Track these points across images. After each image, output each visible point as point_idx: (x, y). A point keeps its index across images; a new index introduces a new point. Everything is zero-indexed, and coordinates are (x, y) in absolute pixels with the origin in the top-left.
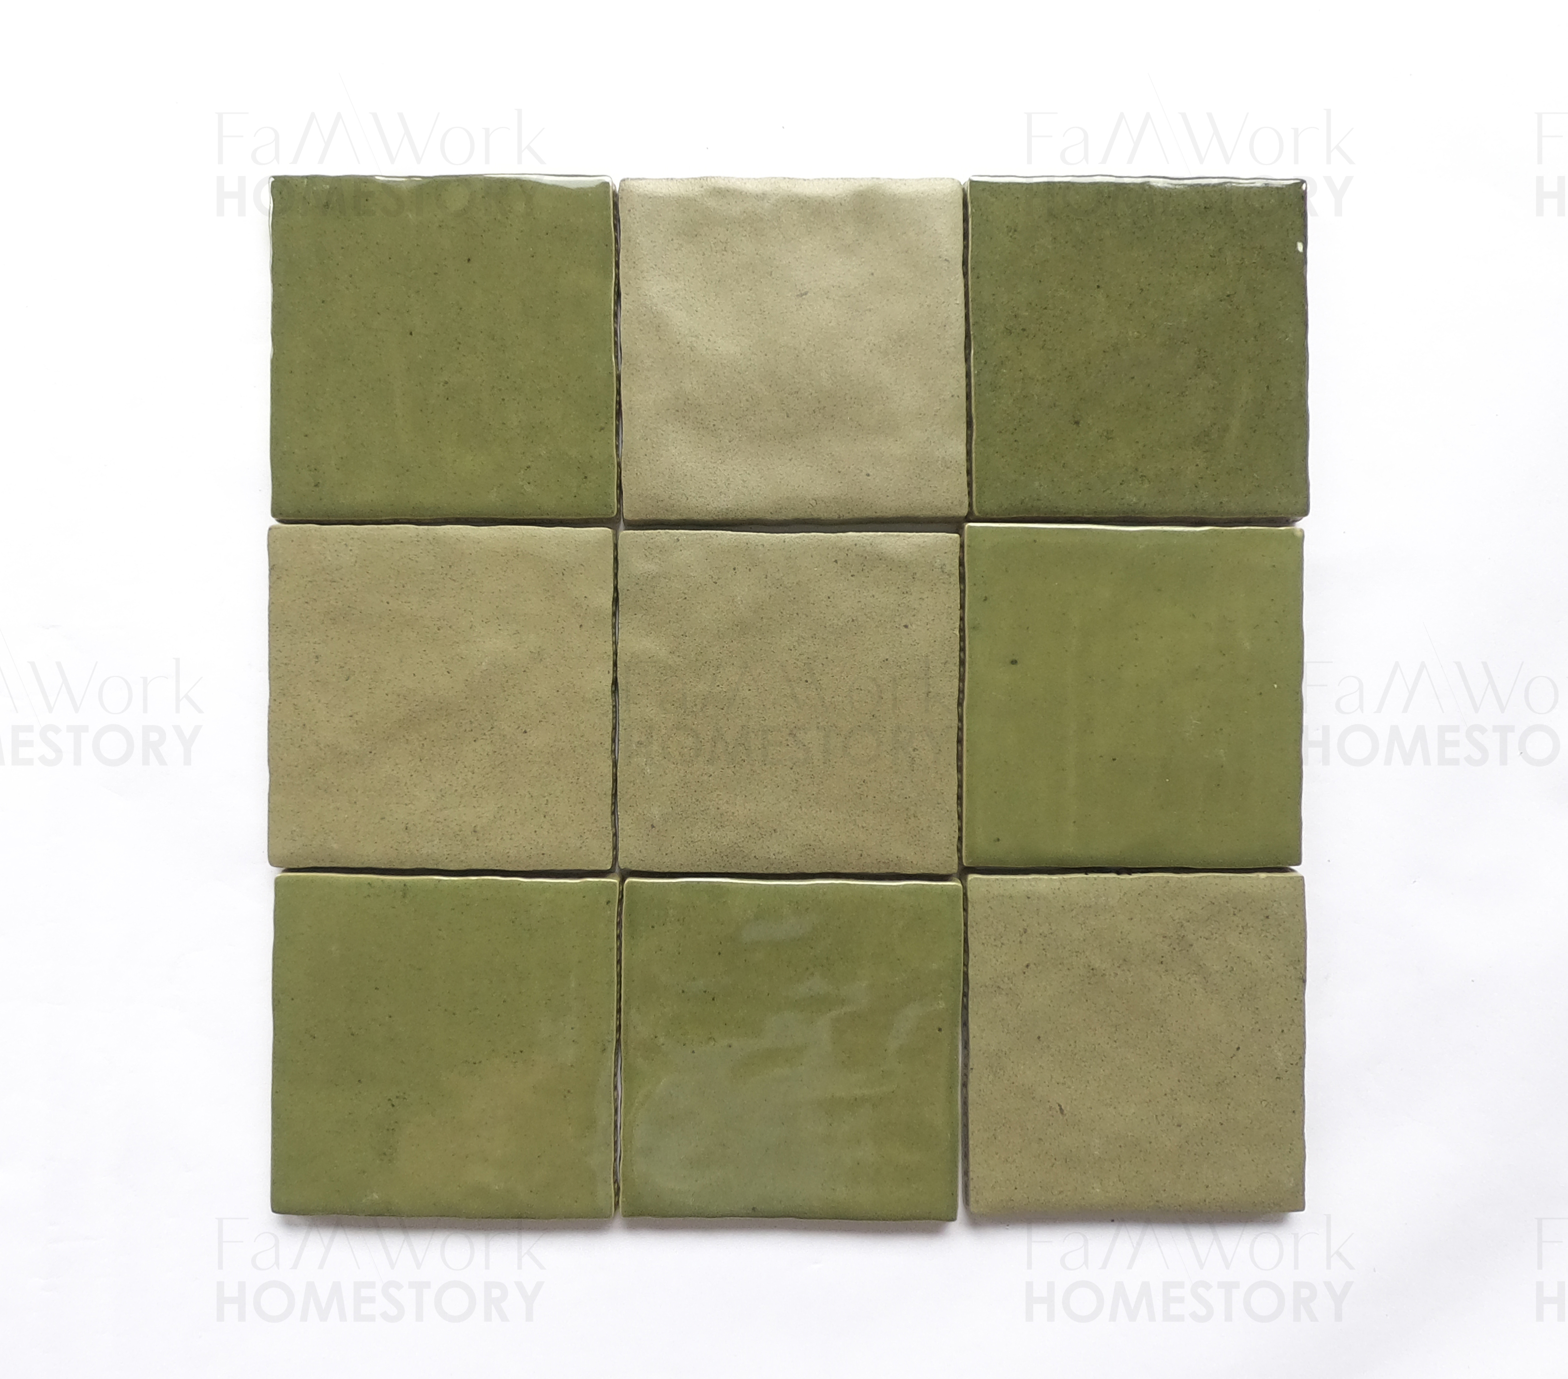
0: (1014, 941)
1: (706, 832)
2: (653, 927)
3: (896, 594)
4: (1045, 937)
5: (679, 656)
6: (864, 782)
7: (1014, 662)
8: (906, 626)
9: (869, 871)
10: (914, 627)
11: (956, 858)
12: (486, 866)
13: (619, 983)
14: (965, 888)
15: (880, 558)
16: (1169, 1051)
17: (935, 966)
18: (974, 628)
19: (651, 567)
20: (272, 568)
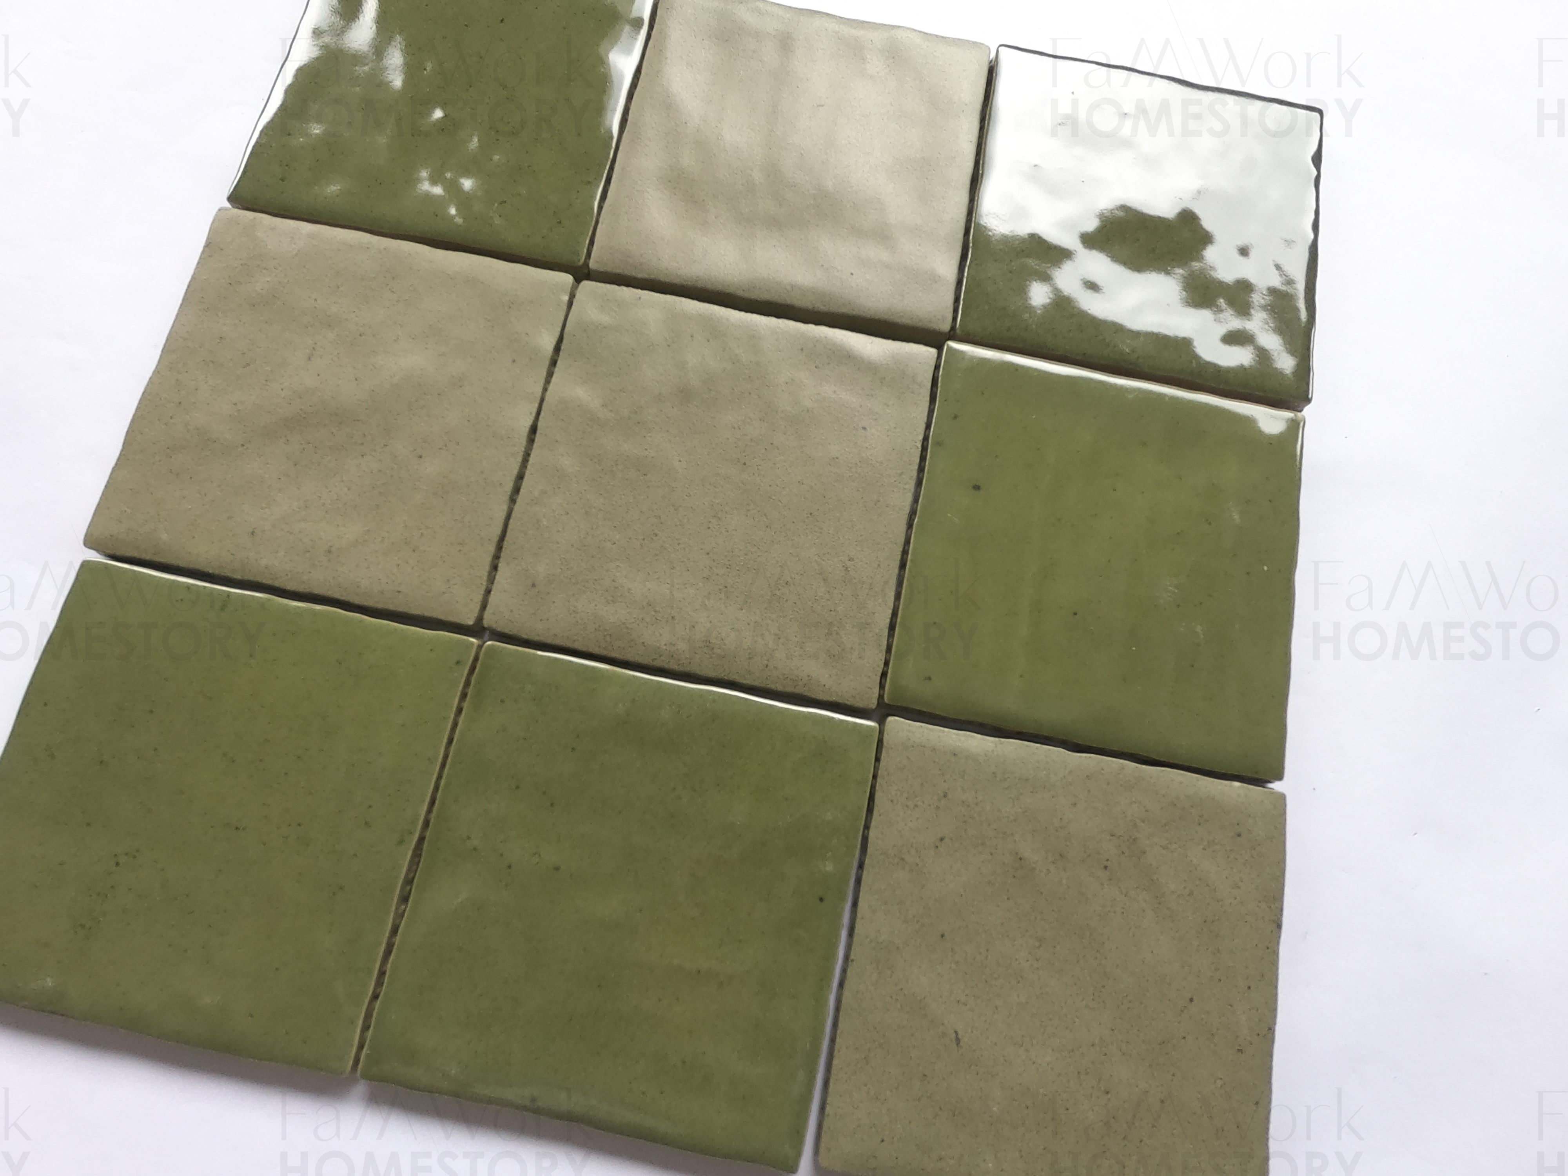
0: (930, 805)
1: (593, 605)
2: (502, 701)
3: (860, 394)
4: (968, 806)
5: (611, 411)
6: (787, 584)
7: (977, 488)
8: (864, 428)
9: (772, 686)
10: (873, 431)
11: (876, 690)
12: (330, 593)
13: (443, 766)
14: (881, 732)
15: (847, 357)
16: (1104, 987)
17: (829, 816)
18: (938, 444)
19: (605, 319)
20: (207, 245)
